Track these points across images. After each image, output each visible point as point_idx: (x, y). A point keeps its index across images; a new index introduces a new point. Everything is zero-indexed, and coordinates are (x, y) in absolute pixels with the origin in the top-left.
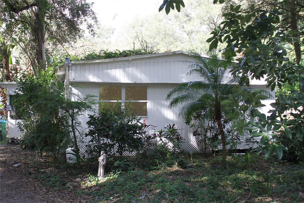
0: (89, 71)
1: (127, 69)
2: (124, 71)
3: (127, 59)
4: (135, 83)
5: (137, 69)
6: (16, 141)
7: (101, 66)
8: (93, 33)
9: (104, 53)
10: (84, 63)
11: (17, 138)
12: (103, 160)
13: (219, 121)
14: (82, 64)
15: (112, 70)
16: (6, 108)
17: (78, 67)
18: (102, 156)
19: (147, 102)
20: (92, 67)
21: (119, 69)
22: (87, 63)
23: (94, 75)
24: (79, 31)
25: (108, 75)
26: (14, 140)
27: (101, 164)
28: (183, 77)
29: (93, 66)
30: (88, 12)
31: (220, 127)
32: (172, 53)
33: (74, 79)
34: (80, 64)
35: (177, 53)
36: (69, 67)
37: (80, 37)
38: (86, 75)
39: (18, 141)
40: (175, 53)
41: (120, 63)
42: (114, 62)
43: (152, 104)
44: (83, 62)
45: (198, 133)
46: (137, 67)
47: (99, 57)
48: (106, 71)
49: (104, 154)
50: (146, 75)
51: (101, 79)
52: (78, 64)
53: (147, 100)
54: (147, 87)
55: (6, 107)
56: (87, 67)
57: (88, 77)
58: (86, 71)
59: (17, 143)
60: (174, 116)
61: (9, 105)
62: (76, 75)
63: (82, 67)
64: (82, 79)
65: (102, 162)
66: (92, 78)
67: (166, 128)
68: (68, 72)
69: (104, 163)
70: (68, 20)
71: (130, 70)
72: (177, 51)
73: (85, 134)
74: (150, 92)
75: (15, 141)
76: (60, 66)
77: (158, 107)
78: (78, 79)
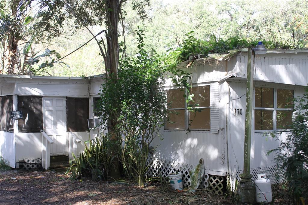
1: (288, 65)
2: (286, 68)
6: (27, 165)
11: (29, 161)
16: (12, 116)
26: (24, 164)
39: (29, 165)
41: (283, 58)
48: (271, 66)
54: (294, 91)
55: (13, 113)
59: (27, 168)
61: (16, 111)
75: (25, 166)
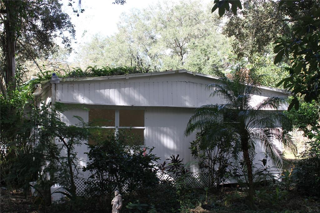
0: (79, 90)
1: (123, 89)
2: (120, 92)
3: (124, 77)
4: (133, 106)
5: (135, 89)
7: (92, 85)
8: (69, 48)
9: (92, 71)
10: (73, 81)
12: (118, 203)
13: (246, 151)
14: (70, 81)
15: (105, 90)
17: (65, 86)
18: (117, 197)
19: (144, 129)
20: (81, 85)
21: (114, 89)
22: (76, 81)
23: (84, 95)
24: (52, 46)
25: (101, 96)
27: (116, 207)
28: (186, 100)
29: (83, 84)
30: (64, 24)
31: (247, 159)
32: (174, 73)
33: (60, 100)
34: (68, 81)
35: (181, 72)
36: (55, 84)
37: (53, 53)
38: (75, 94)
40: (178, 72)
41: (115, 82)
42: (109, 80)
43: (150, 130)
44: (72, 79)
45: (205, 165)
46: (135, 88)
47: (86, 75)
48: (98, 91)
49: (119, 195)
50: (144, 96)
51: (92, 100)
52: (66, 81)
53: (144, 126)
54: (144, 111)
56: (76, 86)
57: (77, 98)
58: (75, 91)
60: (175, 145)
62: (63, 95)
63: (70, 86)
64: (69, 101)
65: (117, 205)
66: (82, 100)
67: (168, 159)
68: (54, 90)
69: (119, 207)
70: (40, 32)
71: (126, 90)
72: (181, 70)
73: (83, 168)
74: (148, 117)
76: (43, 84)
77: (157, 134)
78: (65, 100)
